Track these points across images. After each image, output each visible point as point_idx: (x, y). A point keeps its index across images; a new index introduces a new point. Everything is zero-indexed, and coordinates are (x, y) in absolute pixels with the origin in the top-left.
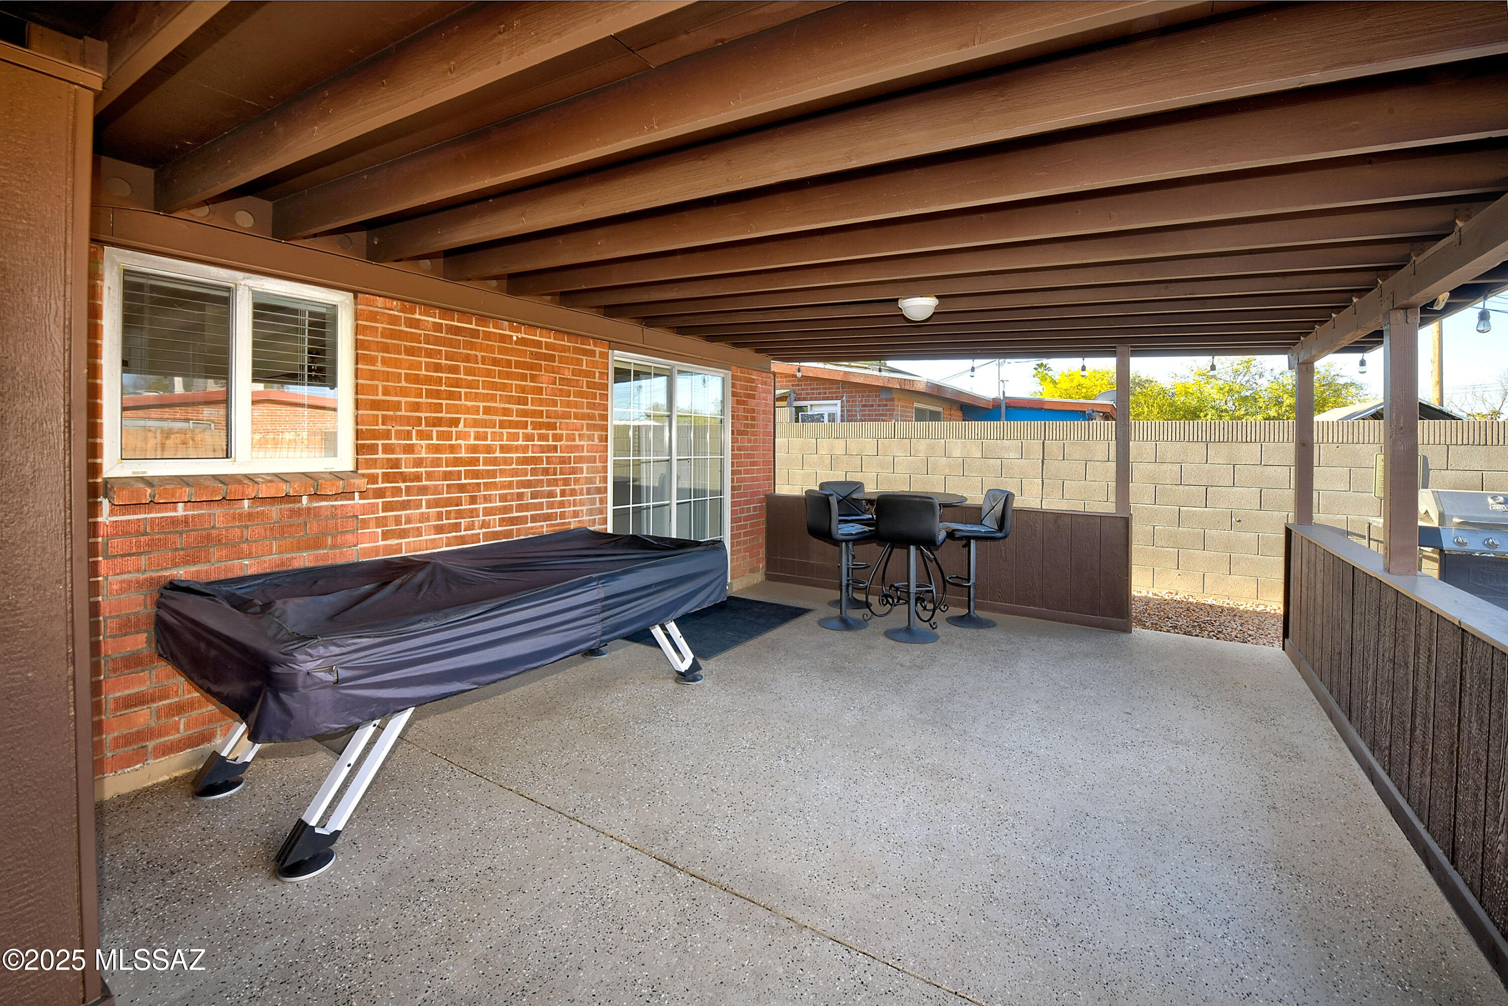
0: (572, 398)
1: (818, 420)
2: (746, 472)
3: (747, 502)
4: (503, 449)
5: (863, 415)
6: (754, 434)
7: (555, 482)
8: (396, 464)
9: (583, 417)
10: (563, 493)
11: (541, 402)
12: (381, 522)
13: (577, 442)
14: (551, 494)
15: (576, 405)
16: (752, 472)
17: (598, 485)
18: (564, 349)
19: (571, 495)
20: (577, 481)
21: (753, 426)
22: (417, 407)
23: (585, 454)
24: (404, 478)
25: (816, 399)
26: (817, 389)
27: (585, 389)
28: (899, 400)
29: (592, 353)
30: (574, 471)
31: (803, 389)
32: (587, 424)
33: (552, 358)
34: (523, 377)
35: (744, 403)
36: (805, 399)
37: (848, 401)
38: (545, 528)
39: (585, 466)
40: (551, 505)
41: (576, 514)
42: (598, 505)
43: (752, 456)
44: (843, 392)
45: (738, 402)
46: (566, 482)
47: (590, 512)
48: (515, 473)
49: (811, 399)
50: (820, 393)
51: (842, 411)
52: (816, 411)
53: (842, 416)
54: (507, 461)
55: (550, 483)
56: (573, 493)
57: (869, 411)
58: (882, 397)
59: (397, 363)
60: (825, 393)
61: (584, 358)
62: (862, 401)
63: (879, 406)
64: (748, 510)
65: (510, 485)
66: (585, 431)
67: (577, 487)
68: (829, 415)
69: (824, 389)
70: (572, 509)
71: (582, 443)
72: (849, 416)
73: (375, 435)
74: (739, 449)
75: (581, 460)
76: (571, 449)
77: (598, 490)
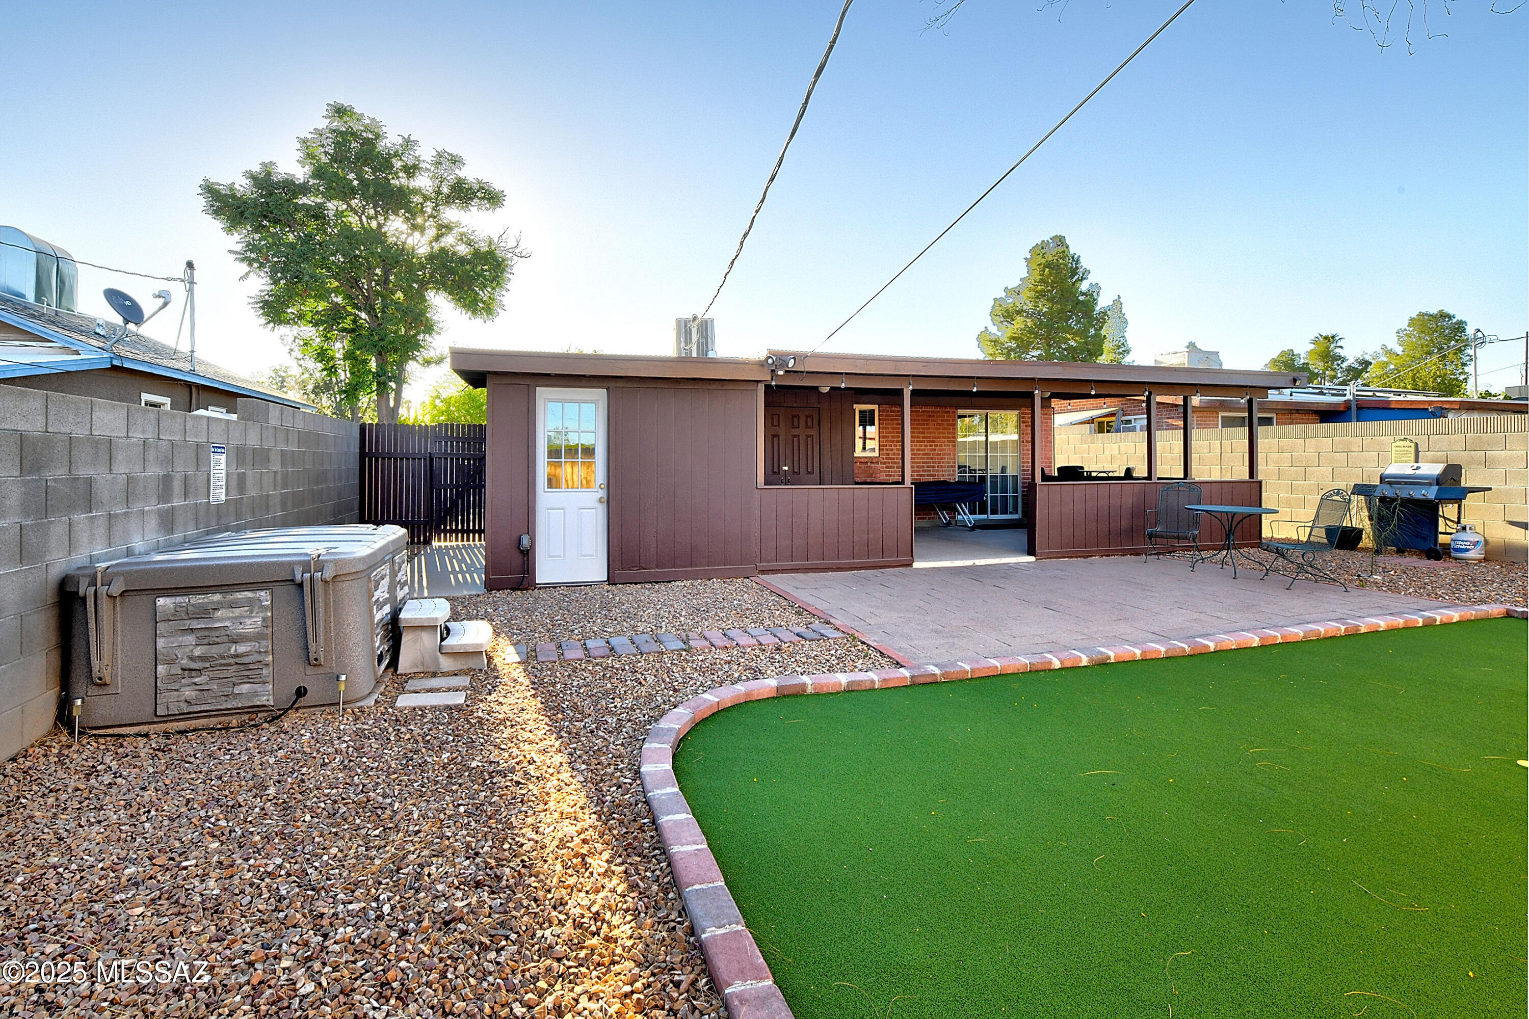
0: (942, 430)
4: (918, 450)
7: (935, 463)
8: (888, 454)
9: (945, 438)
10: (938, 467)
11: (930, 433)
12: (885, 472)
13: (943, 447)
14: (934, 467)
15: (943, 433)
18: (938, 412)
20: (943, 462)
22: (893, 437)
23: (946, 452)
24: (891, 459)
27: (946, 427)
29: (949, 412)
30: (942, 459)
32: (948, 440)
33: (934, 416)
34: (924, 424)
38: (931, 479)
39: (946, 457)
40: (933, 471)
41: (943, 475)
42: (952, 472)
46: (939, 463)
47: (949, 475)
48: (921, 458)
54: (919, 454)
55: (933, 463)
56: (942, 467)
59: (888, 424)
61: (946, 415)
65: (919, 463)
66: (947, 445)
67: (944, 465)
70: (941, 473)
71: (945, 448)
73: (884, 446)
74: (1026, 450)
75: (944, 454)
76: (940, 450)
77: (952, 467)
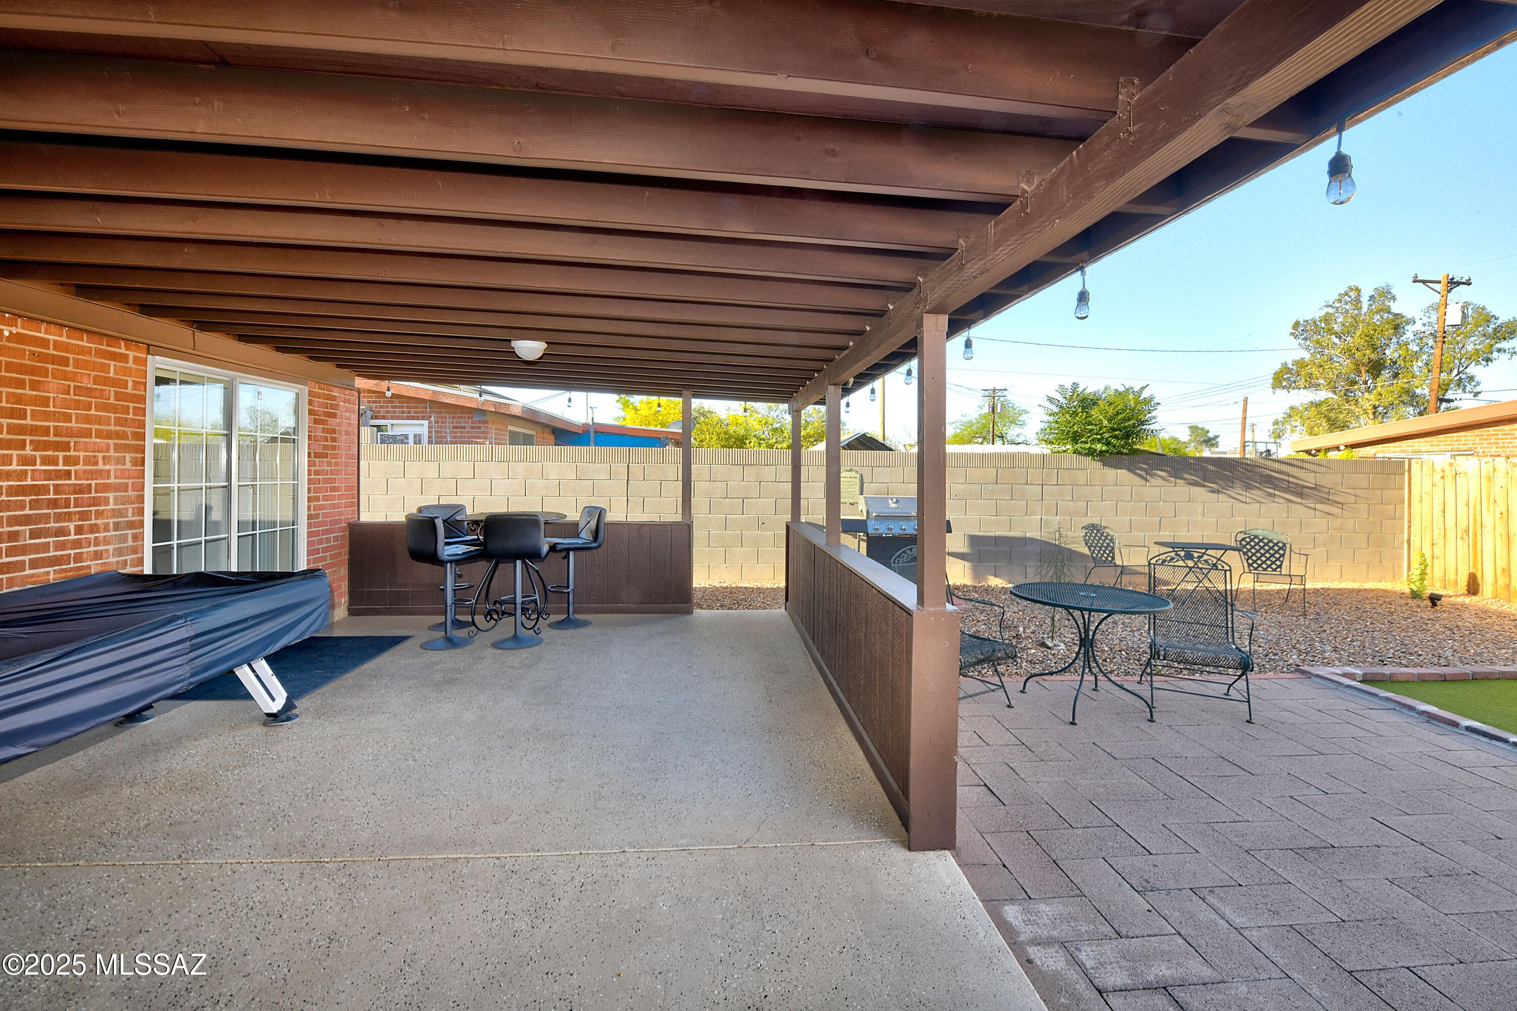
0: (93, 412)
1: (402, 442)
2: (326, 498)
3: (326, 532)
5: (454, 437)
6: (335, 456)
7: (68, 517)
9: (109, 435)
10: (80, 530)
11: (46, 416)
13: (101, 466)
14: (61, 532)
15: (99, 420)
16: (333, 498)
17: (130, 518)
18: (78, 350)
19: (92, 532)
20: (99, 514)
21: (334, 448)
23: (112, 480)
25: (398, 418)
26: (400, 407)
27: (112, 400)
28: (493, 423)
29: (124, 358)
30: (95, 502)
31: (381, 407)
32: (115, 444)
33: (60, 361)
34: (19, 384)
35: (323, 422)
36: (384, 418)
37: (436, 422)
38: (53, 575)
39: (111, 496)
40: (62, 546)
41: (98, 555)
42: (130, 543)
43: (333, 481)
44: (431, 412)
45: (316, 422)
46: (86, 516)
47: (119, 552)
48: (5, 506)
49: (392, 418)
50: (403, 412)
51: (430, 432)
52: (398, 431)
53: (429, 437)
55: (60, 518)
56: (94, 529)
57: (461, 433)
58: (475, 419)
60: (409, 412)
61: (112, 363)
62: (452, 422)
63: (472, 427)
64: (328, 540)
66: (112, 453)
67: (99, 522)
68: (415, 436)
69: (407, 407)
70: (92, 549)
71: (107, 467)
72: (438, 437)
74: (317, 473)
75: (106, 488)
76: (92, 475)
77: (131, 525)
